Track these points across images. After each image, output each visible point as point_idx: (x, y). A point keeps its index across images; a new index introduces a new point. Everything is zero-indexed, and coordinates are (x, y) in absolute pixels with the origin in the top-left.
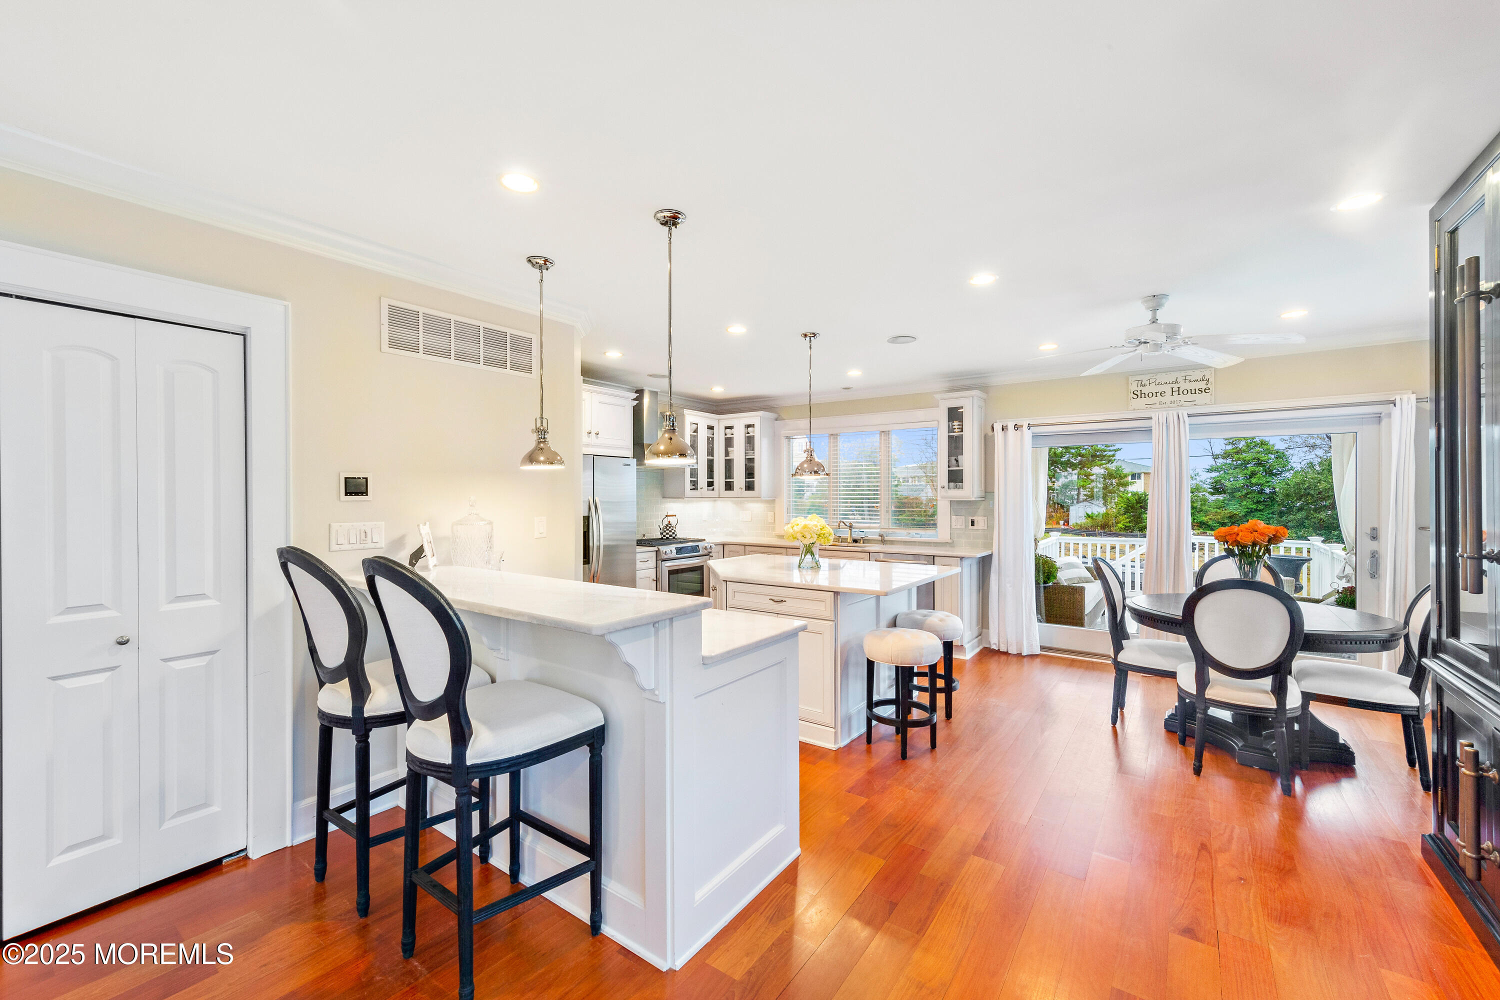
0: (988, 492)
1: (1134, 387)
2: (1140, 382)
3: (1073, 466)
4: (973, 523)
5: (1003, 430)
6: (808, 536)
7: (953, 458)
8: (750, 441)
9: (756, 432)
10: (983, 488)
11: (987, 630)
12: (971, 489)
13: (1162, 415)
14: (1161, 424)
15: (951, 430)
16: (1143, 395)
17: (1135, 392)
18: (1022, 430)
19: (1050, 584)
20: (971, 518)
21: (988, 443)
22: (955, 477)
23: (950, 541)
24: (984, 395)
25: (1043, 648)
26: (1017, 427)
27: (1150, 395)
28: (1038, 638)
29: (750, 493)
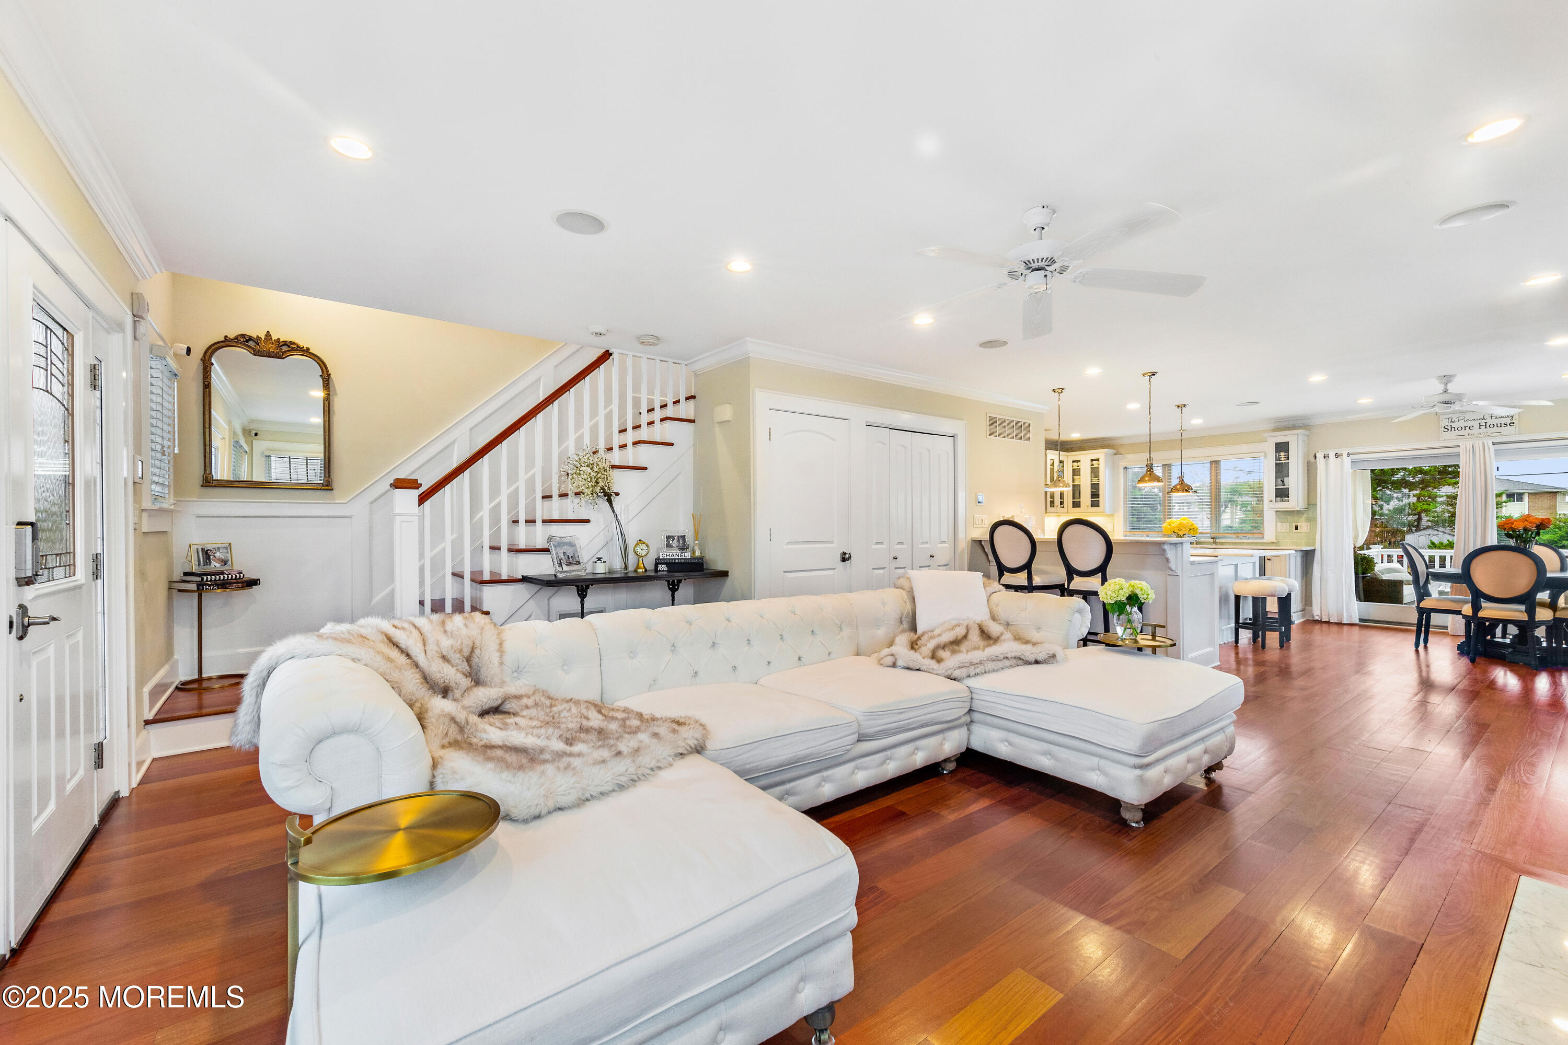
0: (1311, 504)
1: (1445, 423)
2: (1450, 419)
3: (1411, 486)
4: (1297, 528)
5: (1324, 457)
6: (1183, 529)
7: (1279, 480)
8: (1095, 472)
9: (1102, 465)
10: (1306, 501)
11: (1310, 608)
12: (1296, 500)
13: (1469, 444)
14: (1468, 450)
15: (1278, 458)
16: (1453, 429)
17: (1446, 427)
18: (1342, 458)
19: (1369, 575)
20: (1294, 524)
21: (1310, 469)
22: (1282, 494)
23: (1276, 541)
24: (1307, 432)
25: (1360, 620)
26: (1337, 455)
27: (1460, 429)
28: (1357, 612)
29: (1095, 509)
